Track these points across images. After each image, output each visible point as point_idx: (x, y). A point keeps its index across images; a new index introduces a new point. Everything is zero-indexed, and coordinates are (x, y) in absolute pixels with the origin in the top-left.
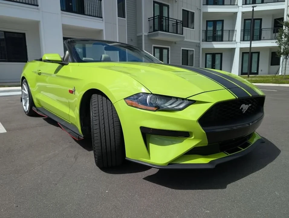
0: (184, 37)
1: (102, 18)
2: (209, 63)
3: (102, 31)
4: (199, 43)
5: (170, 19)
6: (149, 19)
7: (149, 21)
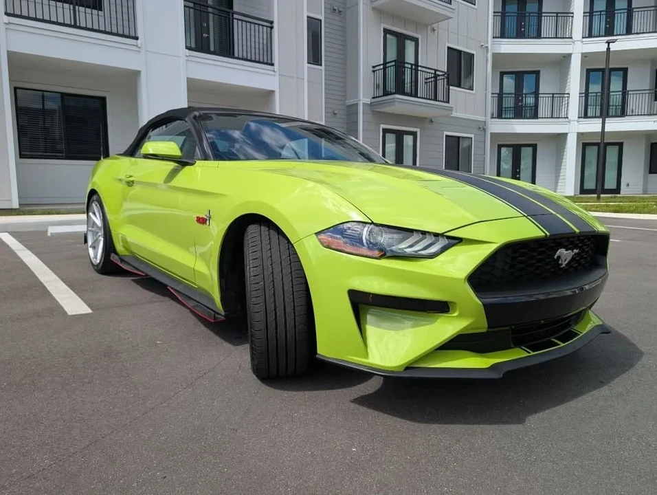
0: (451, 109)
1: (272, 65)
2: (507, 166)
3: (271, 93)
4: (485, 122)
5: (420, 68)
6: (374, 67)
7: (374, 71)
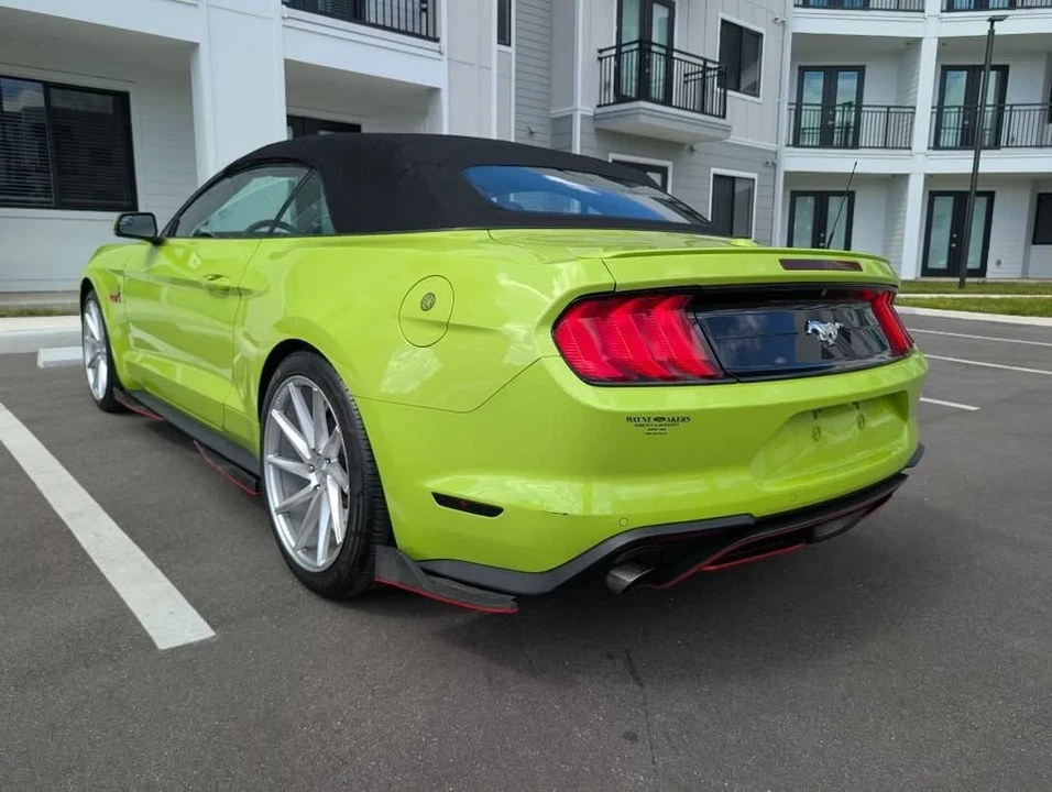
0: (728, 129)
3: (434, 92)
4: (776, 153)
6: (601, 51)
7: (600, 59)
